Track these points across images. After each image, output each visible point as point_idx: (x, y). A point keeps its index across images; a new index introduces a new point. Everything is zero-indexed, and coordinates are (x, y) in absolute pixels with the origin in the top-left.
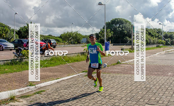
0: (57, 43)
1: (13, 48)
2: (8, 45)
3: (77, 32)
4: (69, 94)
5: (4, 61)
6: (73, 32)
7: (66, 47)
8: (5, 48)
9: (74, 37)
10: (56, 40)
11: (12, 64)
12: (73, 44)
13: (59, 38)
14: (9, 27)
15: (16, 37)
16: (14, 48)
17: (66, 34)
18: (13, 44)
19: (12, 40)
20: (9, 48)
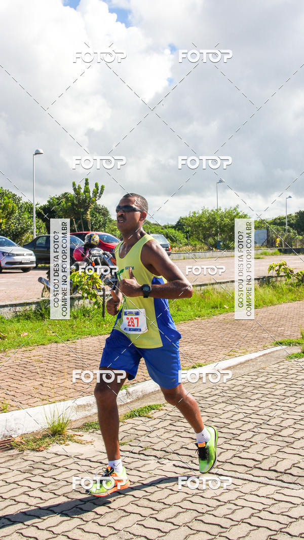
0: (172, 247)
1: (32, 263)
2: (17, 255)
3: (235, 209)
4: (247, 419)
5: (16, 305)
6: (223, 210)
7: (200, 258)
8: (7, 263)
9: (225, 226)
10: (167, 236)
11: (42, 315)
12: (223, 250)
13: (173, 231)
14: (14, 195)
15: (39, 228)
16: (35, 265)
17: (200, 217)
18: (32, 252)
19: (28, 237)
20: (21, 263)
